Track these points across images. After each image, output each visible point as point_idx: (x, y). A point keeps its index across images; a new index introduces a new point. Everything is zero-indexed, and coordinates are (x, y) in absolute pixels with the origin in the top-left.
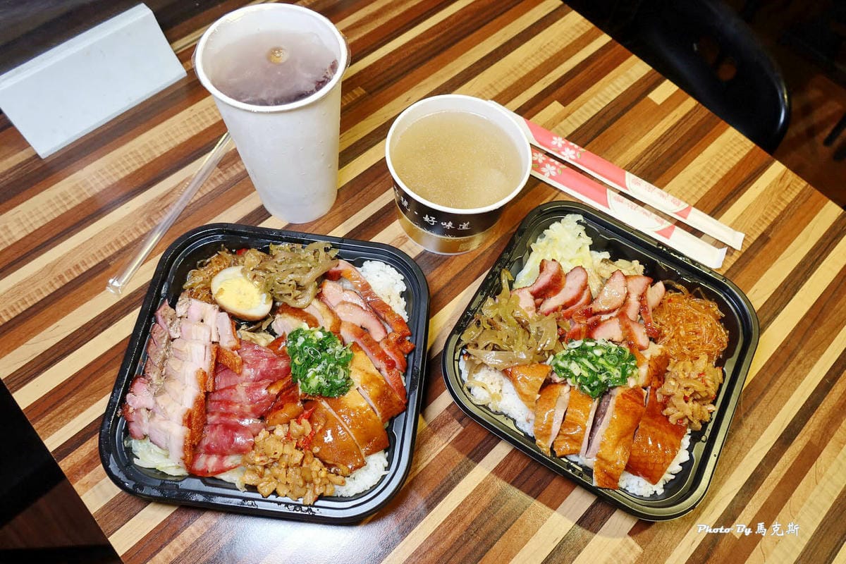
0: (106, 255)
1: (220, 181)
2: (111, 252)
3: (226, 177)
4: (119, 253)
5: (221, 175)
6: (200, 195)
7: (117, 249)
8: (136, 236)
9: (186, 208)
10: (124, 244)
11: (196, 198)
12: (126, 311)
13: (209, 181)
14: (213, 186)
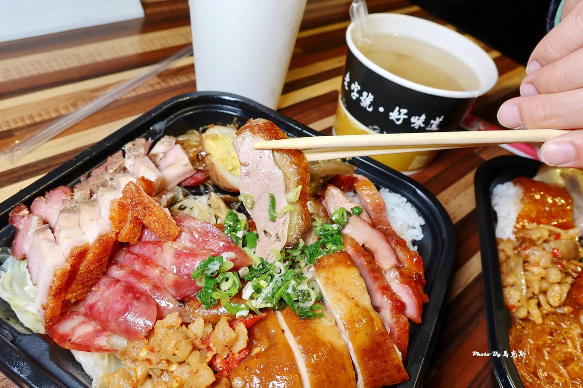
0: (13, 126)
1: (158, 87)
2: (20, 124)
3: (164, 85)
4: (29, 126)
5: (158, 83)
6: (134, 94)
7: (28, 122)
8: (54, 115)
9: (116, 101)
10: (38, 119)
11: (129, 96)
12: (15, 179)
13: (145, 85)
14: (150, 89)
